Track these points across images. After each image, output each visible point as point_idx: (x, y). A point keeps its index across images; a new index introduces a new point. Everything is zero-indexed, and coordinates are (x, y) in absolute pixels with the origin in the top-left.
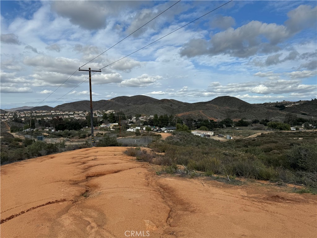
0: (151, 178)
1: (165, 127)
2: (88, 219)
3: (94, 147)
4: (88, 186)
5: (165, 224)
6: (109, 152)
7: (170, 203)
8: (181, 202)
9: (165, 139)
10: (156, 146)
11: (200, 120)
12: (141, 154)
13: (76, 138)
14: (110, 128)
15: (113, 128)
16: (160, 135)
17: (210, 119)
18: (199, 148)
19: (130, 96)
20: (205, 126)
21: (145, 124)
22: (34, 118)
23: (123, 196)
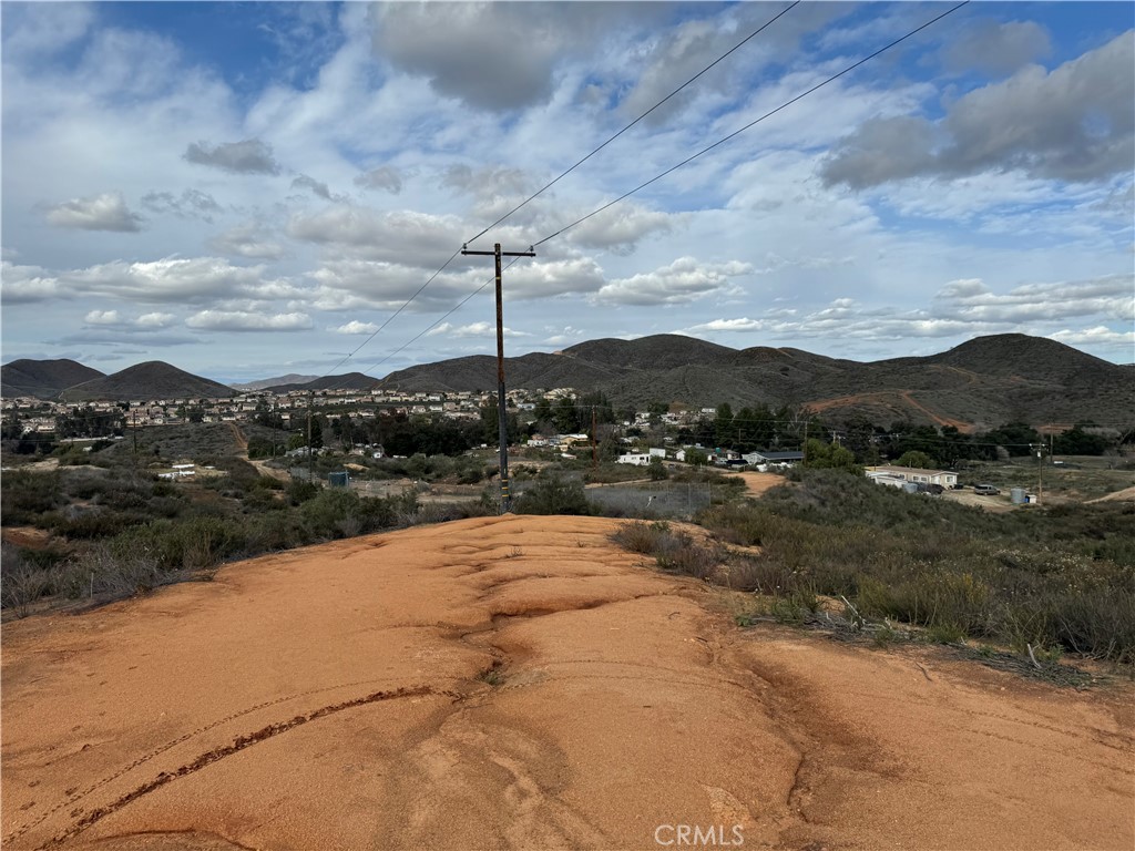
0: (716, 638)
1: (761, 452)
2: (506, 763)
3: (509, 515)
4: (499, 648)
5: (784, 810)
6: (561, 535)
7: (799, 736)
8: (843, 737)
9: (761, 497)
10: (725, 519)
11: (899, 428)
12: (673, 547)
13: (448, 483)
14: (559, 451)
15: (569, 451)
16: (742, 482)
17: (945, 424)
18: (897, 534)
19: (629, 338)
20: (921, 450)
21: (684, 437)
22: (318, 413)
23: (622, 694)
